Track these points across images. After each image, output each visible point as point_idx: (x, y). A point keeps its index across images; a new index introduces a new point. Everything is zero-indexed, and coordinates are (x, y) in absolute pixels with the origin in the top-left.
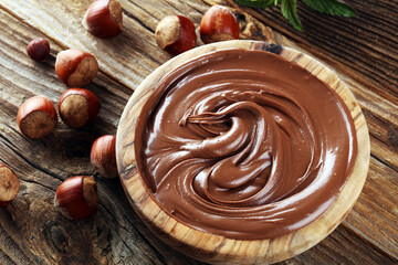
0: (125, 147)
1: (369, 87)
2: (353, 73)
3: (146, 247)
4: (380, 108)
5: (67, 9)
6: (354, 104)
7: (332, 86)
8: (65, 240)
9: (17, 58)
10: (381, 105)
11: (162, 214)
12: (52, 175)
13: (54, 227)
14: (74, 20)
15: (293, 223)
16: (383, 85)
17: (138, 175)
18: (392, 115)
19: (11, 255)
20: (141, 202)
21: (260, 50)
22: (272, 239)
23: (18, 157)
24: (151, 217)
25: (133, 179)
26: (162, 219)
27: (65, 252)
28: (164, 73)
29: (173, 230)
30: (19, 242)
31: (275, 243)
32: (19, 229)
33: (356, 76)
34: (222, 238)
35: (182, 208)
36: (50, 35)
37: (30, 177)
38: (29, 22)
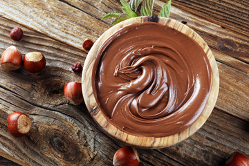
0: (89, 96)
1: (202, 17)
2: (191, 11)
3: (106, 139)
4: (210, 29)
5: (25, 4)
6: (204, 44)
7: (190, 36)
8: (62, 144)
9: (5, 41)
10: (211, 27)
11: (119, 131)
12: (45, 108)
13: (55, 139)
14: (30, 10)
15: (188, 121)
16: (209, 15)
17: (100, 112)
18: (218, 32)
19: (36, 160)
20: (106, 127)
21: (147, 22)
22: (179, 133)
23: (23, 101)
24: (113, 134)
25: (98, 114)
26: (120, 134)
27: (64, 152)
28: (98, 47)
29: (127, 139)
30: (39, 152)
31: (181, 135)
32: (36, 144)
33: (194, 12)
34: (153, 138)
35: (128, 125)
36: (20, 22)
37: (33, 112)
38: (5, 16)
